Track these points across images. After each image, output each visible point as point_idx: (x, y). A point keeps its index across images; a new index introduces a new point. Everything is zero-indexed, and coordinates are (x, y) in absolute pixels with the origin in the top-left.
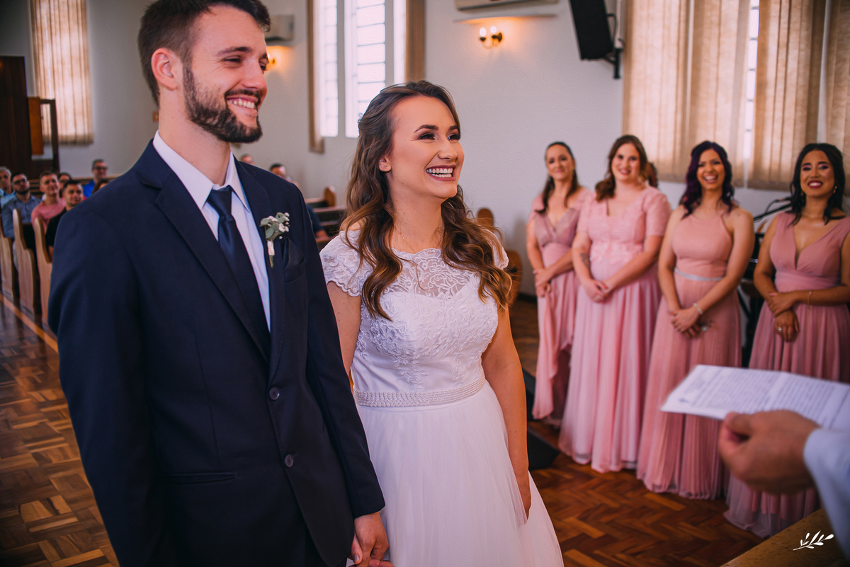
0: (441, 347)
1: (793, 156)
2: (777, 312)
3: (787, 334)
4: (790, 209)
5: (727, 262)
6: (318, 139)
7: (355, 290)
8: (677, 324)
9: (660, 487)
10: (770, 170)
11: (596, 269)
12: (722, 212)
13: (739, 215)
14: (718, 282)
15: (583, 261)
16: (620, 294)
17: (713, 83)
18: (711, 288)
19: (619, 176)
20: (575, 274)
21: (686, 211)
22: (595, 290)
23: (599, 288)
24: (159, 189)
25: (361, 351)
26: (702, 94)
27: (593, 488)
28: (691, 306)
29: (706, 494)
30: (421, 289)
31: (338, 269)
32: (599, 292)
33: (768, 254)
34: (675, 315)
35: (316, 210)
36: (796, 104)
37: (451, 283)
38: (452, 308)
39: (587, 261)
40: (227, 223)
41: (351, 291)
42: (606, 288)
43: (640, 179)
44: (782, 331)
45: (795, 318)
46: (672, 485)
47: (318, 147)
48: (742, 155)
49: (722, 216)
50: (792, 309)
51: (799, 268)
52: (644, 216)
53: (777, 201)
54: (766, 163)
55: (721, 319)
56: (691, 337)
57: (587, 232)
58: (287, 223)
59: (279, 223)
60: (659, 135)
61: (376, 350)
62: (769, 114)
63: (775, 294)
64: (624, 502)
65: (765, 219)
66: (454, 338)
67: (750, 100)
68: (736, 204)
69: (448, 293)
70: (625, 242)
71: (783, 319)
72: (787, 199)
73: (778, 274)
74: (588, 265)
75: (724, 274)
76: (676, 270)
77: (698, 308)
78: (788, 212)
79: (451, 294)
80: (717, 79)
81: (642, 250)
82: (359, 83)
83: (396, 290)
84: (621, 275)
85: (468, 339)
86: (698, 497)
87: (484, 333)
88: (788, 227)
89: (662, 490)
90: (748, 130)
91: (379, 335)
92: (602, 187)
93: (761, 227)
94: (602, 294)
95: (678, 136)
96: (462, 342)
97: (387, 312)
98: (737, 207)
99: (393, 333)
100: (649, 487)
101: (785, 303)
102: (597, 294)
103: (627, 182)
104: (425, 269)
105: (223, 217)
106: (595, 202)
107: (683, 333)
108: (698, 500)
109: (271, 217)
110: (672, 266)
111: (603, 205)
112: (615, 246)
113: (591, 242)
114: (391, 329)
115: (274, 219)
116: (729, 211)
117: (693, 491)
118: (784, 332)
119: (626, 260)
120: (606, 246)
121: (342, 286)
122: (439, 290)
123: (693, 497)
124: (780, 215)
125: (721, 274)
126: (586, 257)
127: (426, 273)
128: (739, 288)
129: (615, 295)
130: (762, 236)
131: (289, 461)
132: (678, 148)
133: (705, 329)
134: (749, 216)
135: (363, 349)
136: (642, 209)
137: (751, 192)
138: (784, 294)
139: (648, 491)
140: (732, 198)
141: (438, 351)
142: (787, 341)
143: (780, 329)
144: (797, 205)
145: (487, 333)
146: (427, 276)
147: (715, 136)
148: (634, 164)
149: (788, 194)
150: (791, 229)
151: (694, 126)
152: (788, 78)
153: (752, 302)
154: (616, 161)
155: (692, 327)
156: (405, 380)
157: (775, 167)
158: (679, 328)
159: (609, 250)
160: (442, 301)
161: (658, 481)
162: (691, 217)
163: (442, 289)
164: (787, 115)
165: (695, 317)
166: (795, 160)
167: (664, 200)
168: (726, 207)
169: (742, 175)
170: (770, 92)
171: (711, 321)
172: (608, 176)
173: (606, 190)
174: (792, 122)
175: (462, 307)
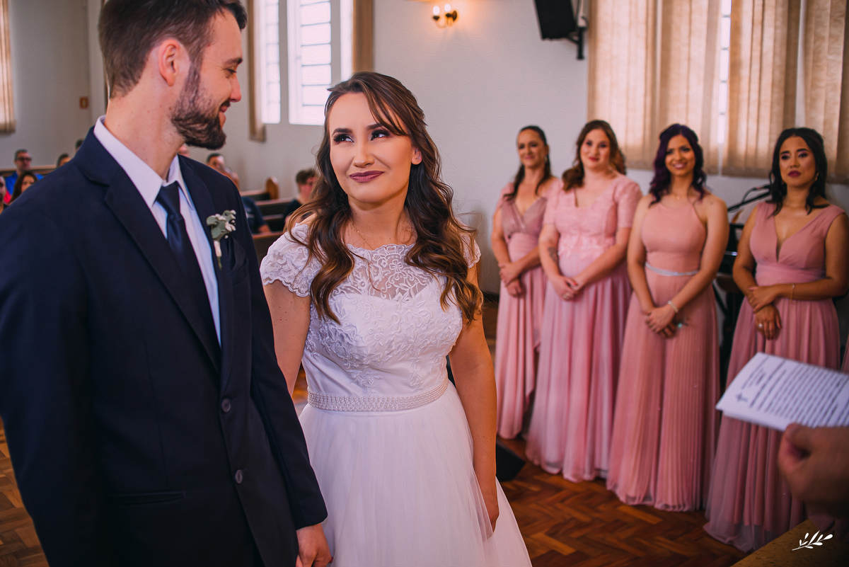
0: (395, 353)
1: (770, 140)
2: (758, 307)
3: (768, 331)
4: (769, 198)
5: (701, 253)
6: (259, 126)
7: (303, 290)
8: (651, 324)
9: (634, 499)
10: (746, 156)
11: (565, 265)
12: (693, 199)
13: (712, 203)
14: (693, 275)
15: (551, 255)
16: (592, 291)
17: (685, 64)
18: (686, 283)
19: (588, 163)
20: (543, 271)
21: (655, 199)
22: (564, 286)
23: (569, 285)
24: (107, 186)
25: (311, 352)
26: (673, 75)
27: (562, 501)
28: (665, 304)
29: (684, 505)
30: (376, 290)
31: (285, 268)
32: (568, 289)
33: (748, 246)
34: (649, 314)
35: (259, 203)
36: (773, 85)
37: (412, 283)
38: (409, 310)
39: (555, 255)
40: (176, 222)
41: (299, 291)
42: (576, 285)
43: (610, 168)
44: (763, 327)
45: (776, 313)
46: (647, 497)
47: (258, 135)
48: (716, 140)
49: (693, 204)
50: (773, 304)
51: (780, 261)
52: (616, 207)
53: (755, 189)
54: (742, 148)
55: (697, 316)
56: (667, 337)
57: (555, 224)
58: (233, 221)
59: (226, 221)
60: (627, 119)
61: (325, 353)
62: (744, 96)
63: (755, 288)
64: (596, 515)
65: (741, 208)
66: (409, 343)
67: (724, 82)
68: (709, 191)
69: (407, 293)
70: (596, 235)
71: (764, 314)
72: (765, 187)
73: (759, 267)
74: (557, 260)
75: (699, 268)
76: (647, 265)
77: (673, 305)
78: (768, 202)
79: (410, 295)
80: (689, 59)
81: (614, 243)
82: (303, 66)
83: (348, 292)
84: (592, 271)
85: (426, 344)
86: (676, 509)
87: (444, 338)
88: (769, 218)
89: (636, 502)
90: (722, 114)
91: (328, 337)
92: (569, 176)
93: (736, 217)
94: (572, 292)
95: (648, 120)
96: (419, 347)
97: (336, 314)
98: (709, 194)
99: (342, 337)
100: (622, 499)
101: (767, 297)
102: (566, 291)
103: (596, 169)
104: (385, 266)
105: (172, 217)
106: (563, 192)
107: (659, 333)
108: (676, 512)
109: (217, 215)
110: (642, 261)
111: (571, 195)
112: (585, 240)
113: (559, 235)
114: (340, 332)
115: (221, 218)
116: (701, 198)
117: (670, 503)
118: (765, 328)
119: (597, 254)
120: (574, 239)
121: (289, 285)
122: (397, 290)
123: (670, 509)
124: (761, 205)
125: (696, 267)
126: (554, 251)
127: (385, 271)
128: (715, 282)
129: (585, 292)
130: (741, 227)
131: (239, 477)
132: (648, 133)
133: (680, 326)
134: (723, 204)
135: (313, 350)
136: (613, 199)
137: (726, 179)
138: (765, 288)
139: (621, 503)
140: (703, 185)
141: (390, 356)
142: (769, 339)
143: (760, 325)
144: (777, 194)
145: (447, 338)
146: (386, 274)
147: (687, 120)
148: (603, 152)
149: (767, 182)
150: (771, 220)
151: (664, 109)
152: (764, 58)
153: (729, 297)
154: (584, 148)
155: (668, 326)
156: (358, 383)
157: (751, 153)
158: (653, 328)
159: (578, 244)
160: (398, 303)
161: (632, 493)
162: (659, 205)
163: (400, 290)
164: (763, 97)
165: (671, 315)
166: (773, 145)
167: (637, 189)
168: (698, 194)
169: (716, 161)
170: (745, 72)
171: (688, 319)
172: (577, 163)
173: (575, 179)
174: (768, 104)
175: (421, 310)
